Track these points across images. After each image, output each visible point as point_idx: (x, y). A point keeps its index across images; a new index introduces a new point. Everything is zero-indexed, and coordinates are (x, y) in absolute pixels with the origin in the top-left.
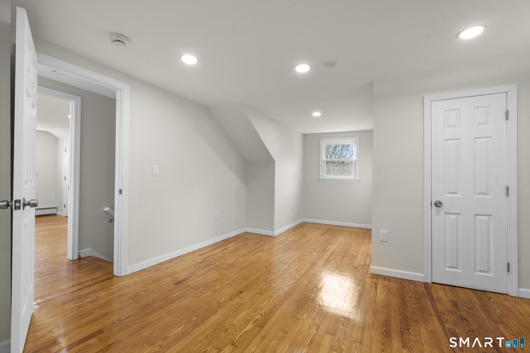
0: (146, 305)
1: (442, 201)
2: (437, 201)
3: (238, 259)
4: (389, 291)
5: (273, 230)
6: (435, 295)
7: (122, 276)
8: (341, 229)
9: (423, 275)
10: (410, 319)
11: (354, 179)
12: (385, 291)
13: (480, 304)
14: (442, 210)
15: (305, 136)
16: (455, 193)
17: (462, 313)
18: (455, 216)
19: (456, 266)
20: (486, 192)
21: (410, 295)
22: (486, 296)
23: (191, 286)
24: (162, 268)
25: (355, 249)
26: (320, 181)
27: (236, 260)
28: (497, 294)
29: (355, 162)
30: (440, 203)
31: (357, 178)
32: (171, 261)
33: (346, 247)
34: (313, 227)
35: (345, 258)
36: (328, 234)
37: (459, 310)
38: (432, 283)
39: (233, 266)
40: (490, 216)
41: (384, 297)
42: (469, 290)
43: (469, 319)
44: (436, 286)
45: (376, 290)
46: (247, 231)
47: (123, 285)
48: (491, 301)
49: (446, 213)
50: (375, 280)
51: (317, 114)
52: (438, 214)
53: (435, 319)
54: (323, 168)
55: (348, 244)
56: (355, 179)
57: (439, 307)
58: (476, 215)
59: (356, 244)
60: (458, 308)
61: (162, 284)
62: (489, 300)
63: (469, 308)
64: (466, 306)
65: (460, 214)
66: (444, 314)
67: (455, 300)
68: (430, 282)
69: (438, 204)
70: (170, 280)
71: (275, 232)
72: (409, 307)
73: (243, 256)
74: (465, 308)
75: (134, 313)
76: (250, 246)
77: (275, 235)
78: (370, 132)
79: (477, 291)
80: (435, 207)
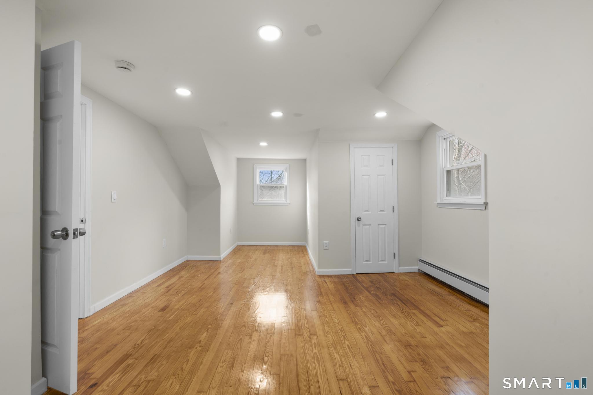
0: (151, 330)
1: (361, 217)
2: (358, 217)
3: (204, 283)
4: (335, 283)
5: (219, 254)
6: (360, 280)
7: (85, 317)
8: (276, 248)
9: (350, 270)
10: (353, 294)
11: (284, 202)
12: (332, 283)
13: (383, 279)
14: (361, 223)
15: (239, 160)
16: (368, 211)
17: (377, 286)
18: (368, 227)
19: (369, 260)
20: (383, 210)
21: (347, 282)
22: (385, 275)
23: (180, 309)
24: (127, 302)
25: (296, 261)
26: (255, 205)
27: (202, 284)
28: (389, 274)
29: (286, 187)
30: (360, 218)
31: (288, 202)
32: (130, 295)
33: (289, 260)
34: (250, 249)
35: (294, 268)
36: (268, 253)
37: (375, 285)
38: (356, 274)
39: (204, 288)
40: (386, 225)
41: (333, 286)
42: (376, 274)
43: (381, 288)
44: (359, 275)
45: (327, 284)
46: (189, 259)
47: (98, 323)
48: (388, 277)
49: (363, 225)
50: (323, 279)
51: (263, 144)
52: (359, 226)
53: (365, 291)
54: (257, 191)
55: (289, 259)
56: (286, 202)
57: (365, 285)
58: (379, 225)
59: (295, 258)
60: (374, 284)
61: (145, 314)
62: (387, 277)
63: (379, 283)
64: (377, 282)
65: (370, 225)
66: (369, 288)
67: (371, 280)
68: (355, 274)
69: (359, 219)
70: (150, 309)
71: (221, 256)
72: (350, 289)
73: (205, 279)
74: (377, 283)
75: (145, 337)
76: (204, 271)
77: (222, 259)
78: (305, 160)
79: (380, 274)
80: (357, 221)
